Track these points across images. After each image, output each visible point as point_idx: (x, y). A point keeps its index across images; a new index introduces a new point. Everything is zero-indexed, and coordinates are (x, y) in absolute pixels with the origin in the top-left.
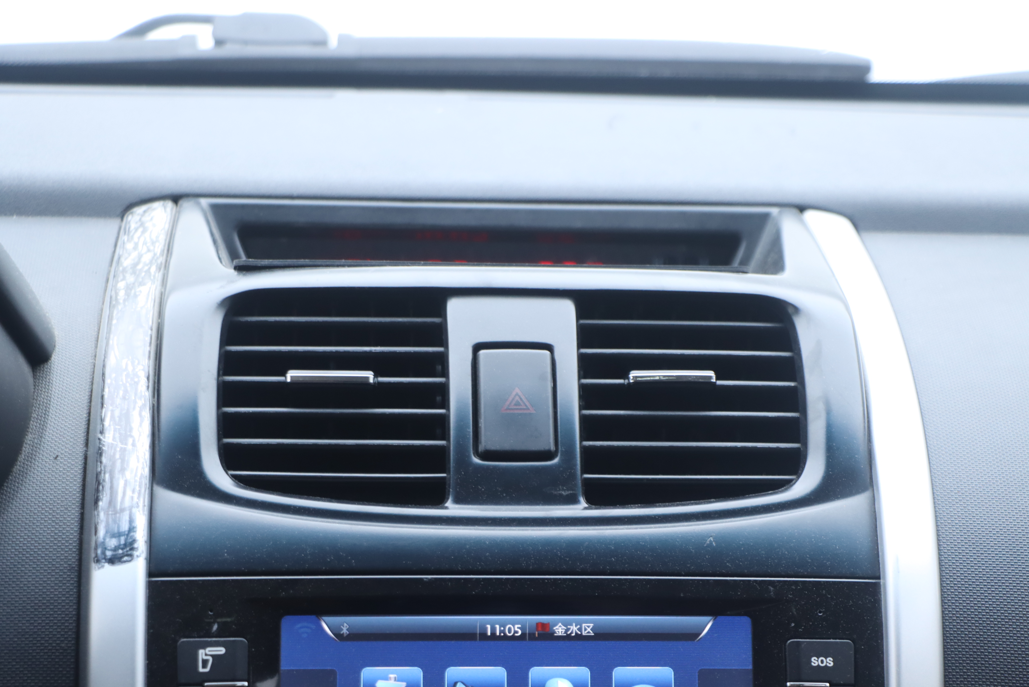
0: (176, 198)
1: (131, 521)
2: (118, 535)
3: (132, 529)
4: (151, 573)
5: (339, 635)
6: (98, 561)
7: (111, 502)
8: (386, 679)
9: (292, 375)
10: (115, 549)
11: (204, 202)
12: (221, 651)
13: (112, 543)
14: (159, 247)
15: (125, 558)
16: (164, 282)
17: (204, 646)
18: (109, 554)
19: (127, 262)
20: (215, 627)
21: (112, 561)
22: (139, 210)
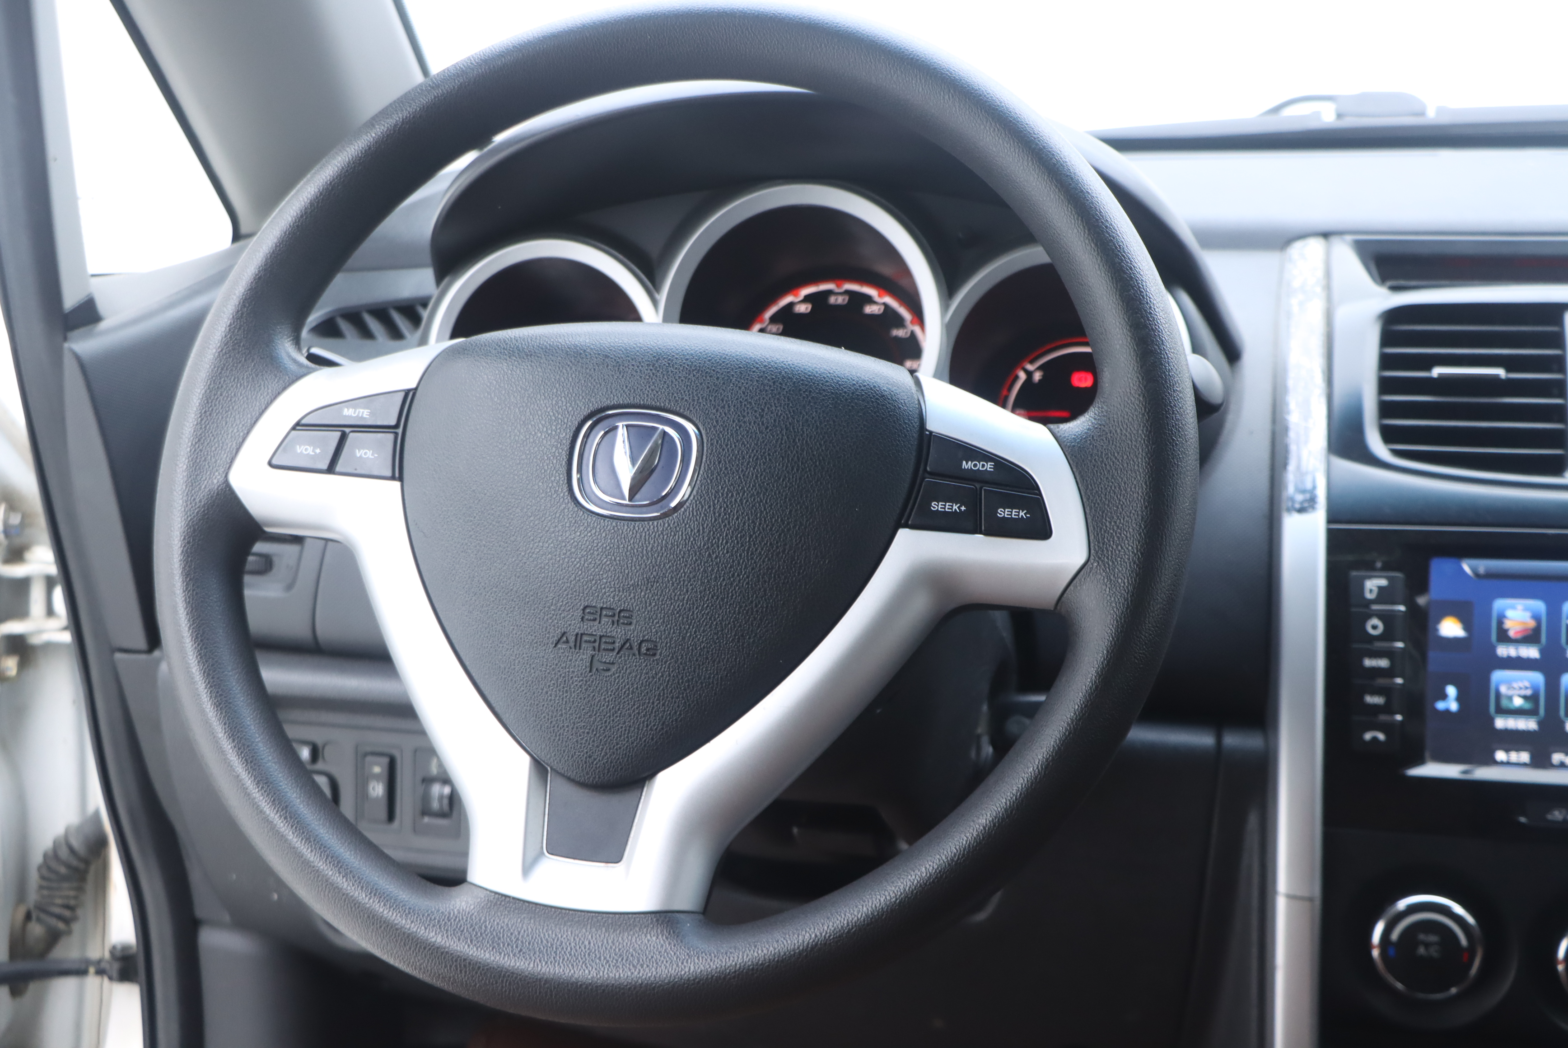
0: (1326, 235)
1: (1314, 481)
2: (1303, 491)
3: (1314, 488)
4: (1330, 520)
5: (1477, 575)
6: (1289, 510)
7: (1299, 467)
8: (1513, 608)
9: (1437, 371)
10: (1302, 503)
11: (1349, 238)
12: (1383, 582)
13: (1299, 497)
14: (1320, 273)
15: (1310, 510)
16: (1329, 299)
17: (1370, 577)
18: (1297, 506)
19: (1296, 284)
20: (1379, 565)
21: (1301, 510)
22: (1298, 246)
